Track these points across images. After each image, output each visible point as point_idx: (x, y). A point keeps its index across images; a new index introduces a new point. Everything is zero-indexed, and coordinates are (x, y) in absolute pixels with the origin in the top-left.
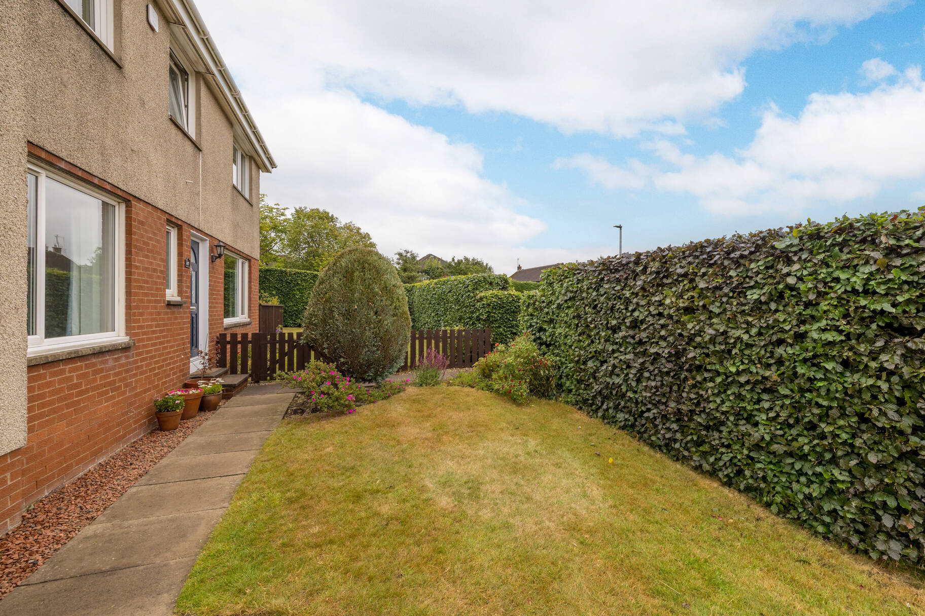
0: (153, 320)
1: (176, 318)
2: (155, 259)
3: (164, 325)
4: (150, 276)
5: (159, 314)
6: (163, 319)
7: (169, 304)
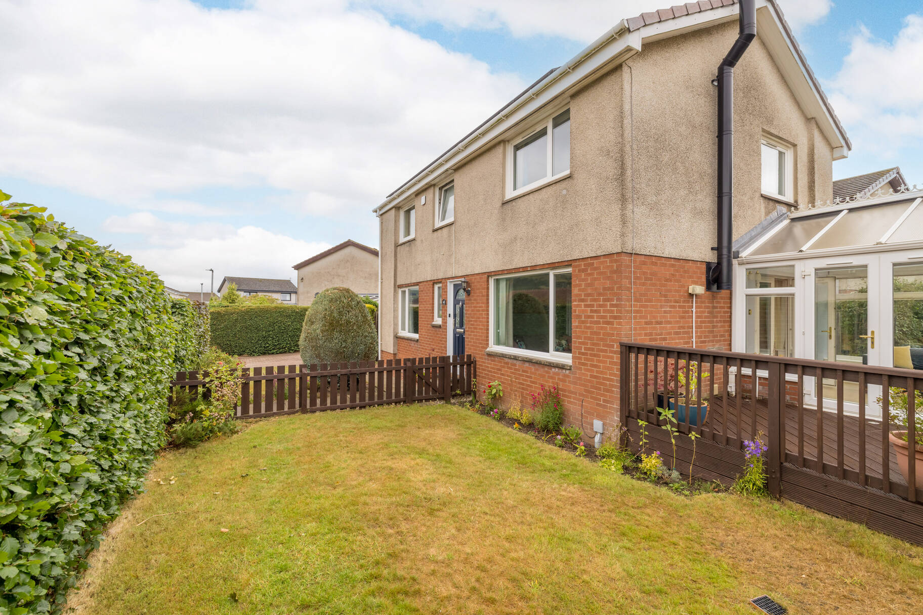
0: (426, 332)
1: (437, 334)
2: (427, 304)
3: (431, 336)
4: (425, 313)
5: (428, 330)
6: (430, 333)
7: (434, 326)
